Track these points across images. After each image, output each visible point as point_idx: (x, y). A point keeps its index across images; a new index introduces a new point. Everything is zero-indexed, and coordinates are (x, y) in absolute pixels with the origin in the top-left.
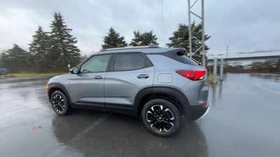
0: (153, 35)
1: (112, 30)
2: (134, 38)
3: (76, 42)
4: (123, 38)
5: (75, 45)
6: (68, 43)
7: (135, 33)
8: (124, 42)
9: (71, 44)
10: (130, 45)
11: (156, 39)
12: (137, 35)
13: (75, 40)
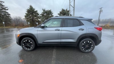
0: (51, 11)
1: (31, 7)
2: (43, 12)
3: (7, 10)
4: (37, 11)
5: (7, 11)
6: (2, 9)
7: (43, 10)
8: (38, 13)
9: (3, 10)
10: (41, 15)
11: (53, 13)
12: (44, 10)
13: (6, 9)
